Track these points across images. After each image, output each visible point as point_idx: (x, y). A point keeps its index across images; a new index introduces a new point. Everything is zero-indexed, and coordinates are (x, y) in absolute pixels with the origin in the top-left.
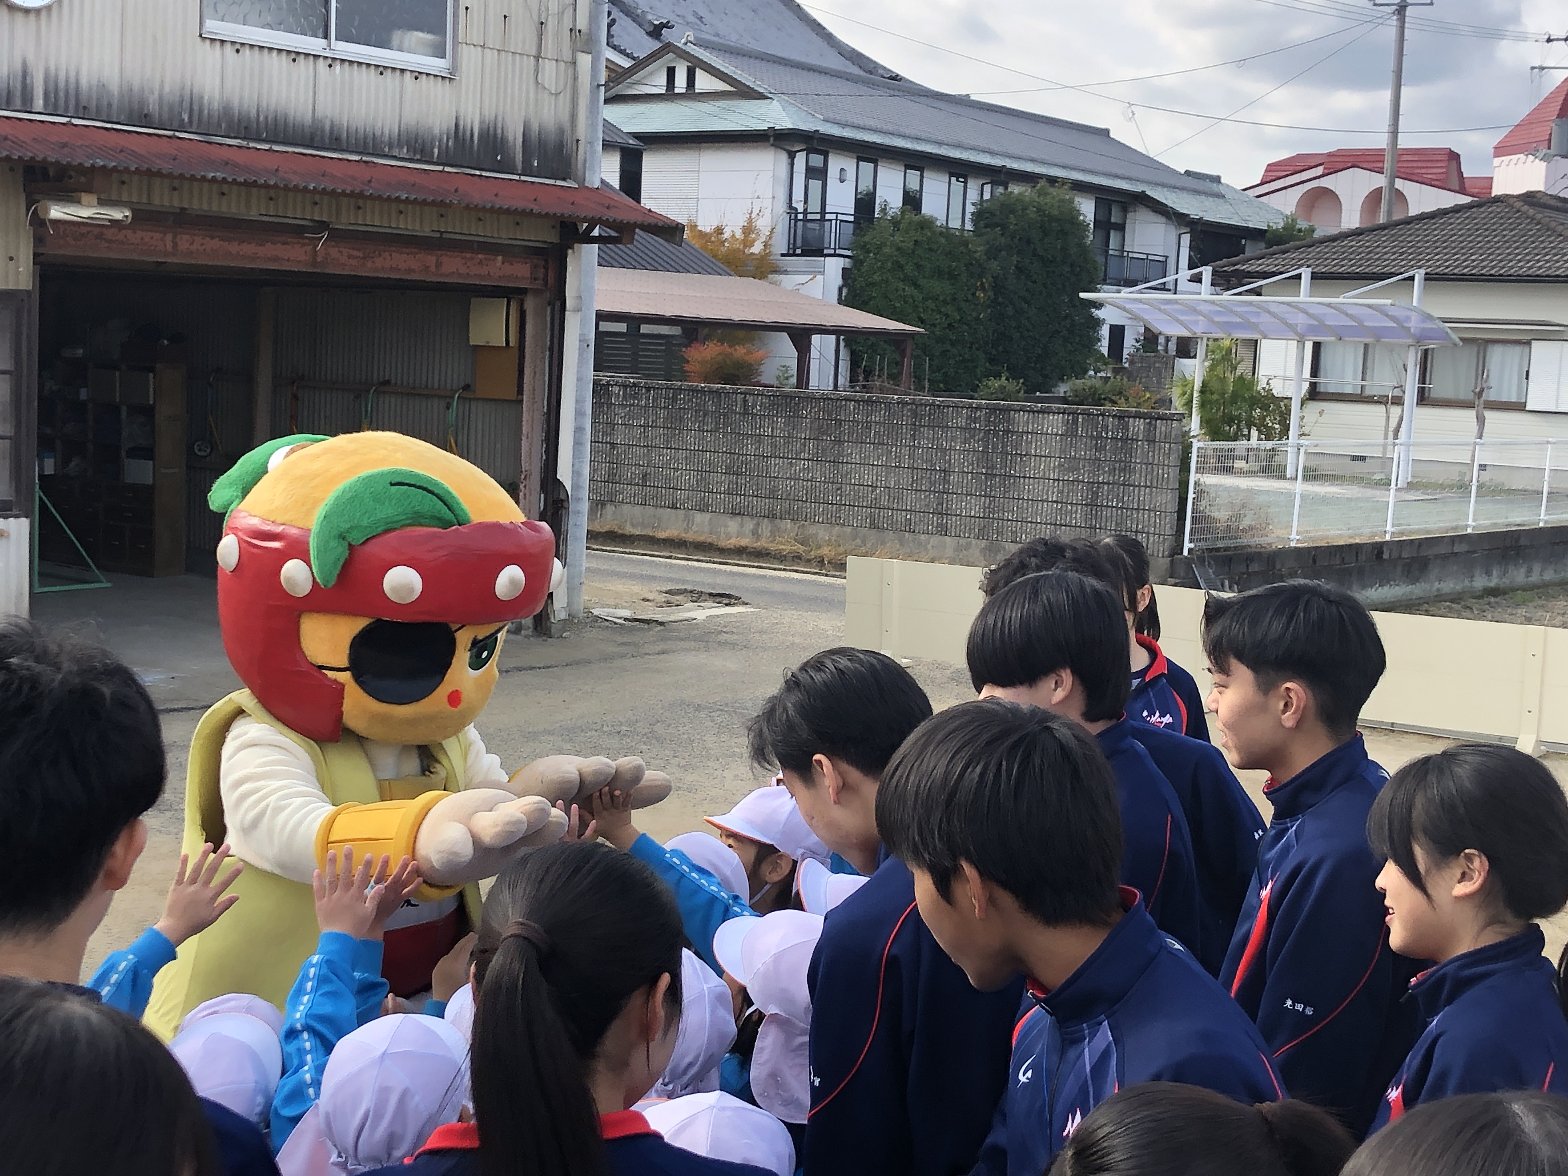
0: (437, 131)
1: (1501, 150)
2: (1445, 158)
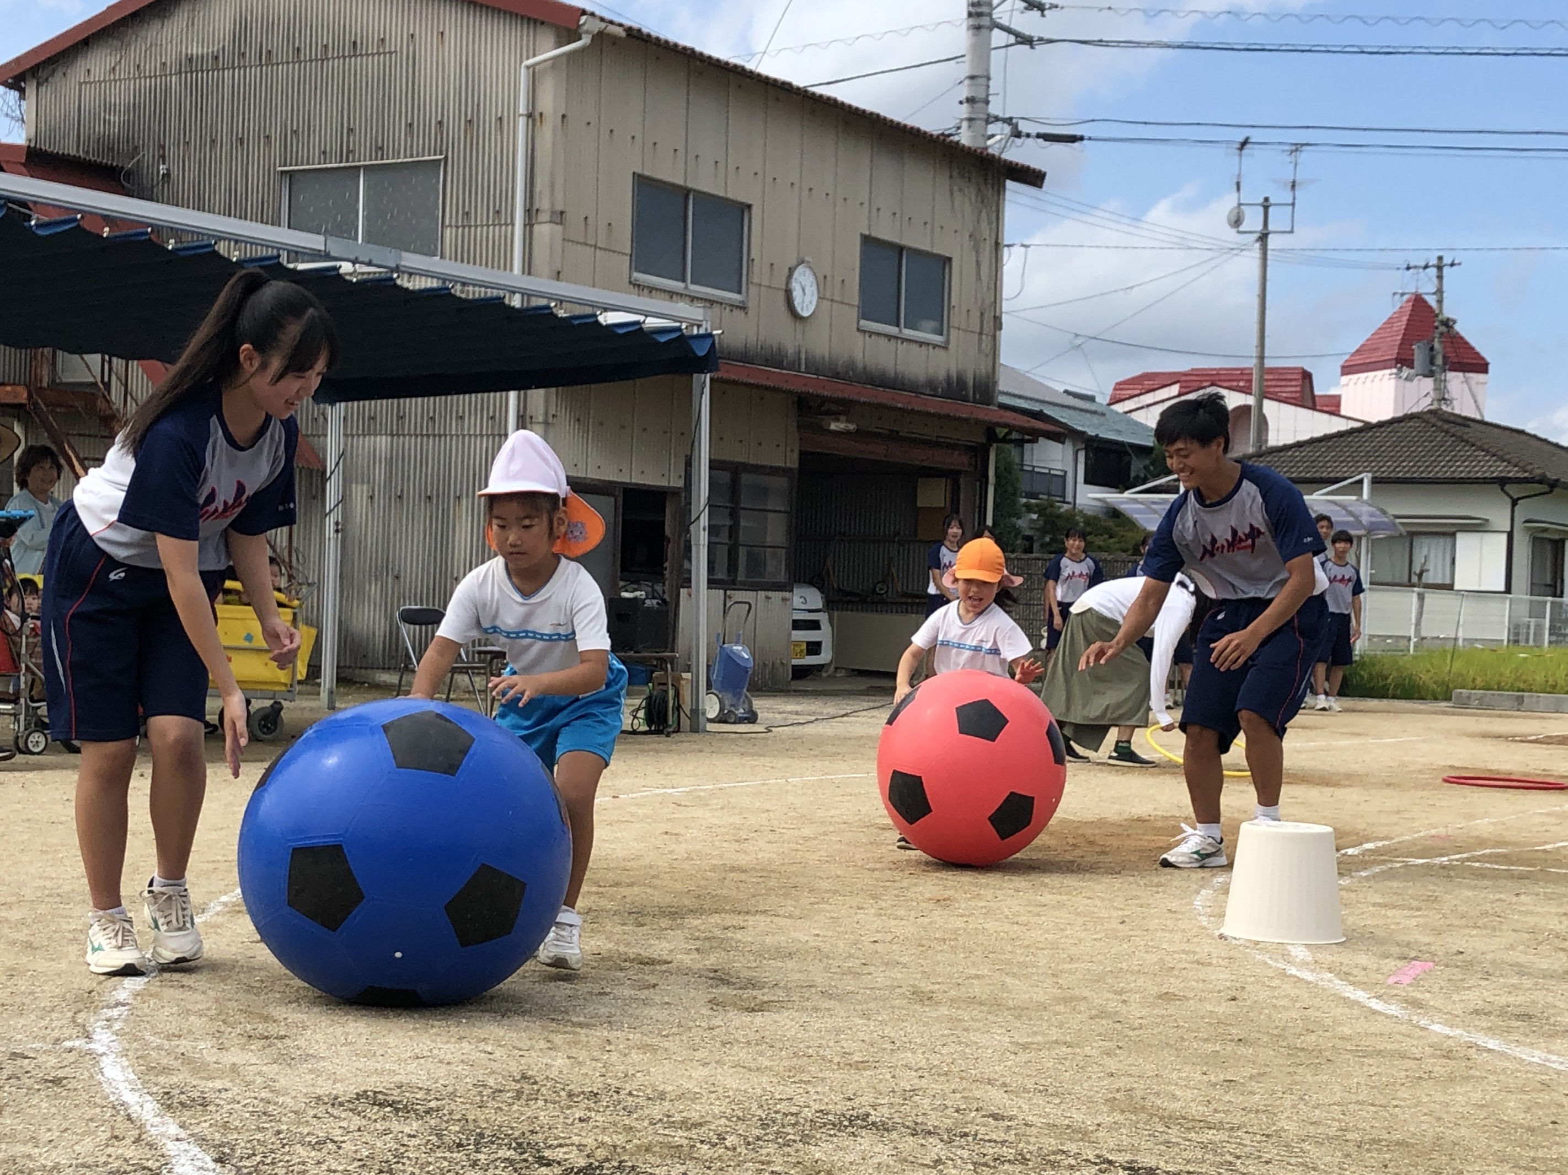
0: (941, 378)
1: (1348, 369)
2: (1299, 377)
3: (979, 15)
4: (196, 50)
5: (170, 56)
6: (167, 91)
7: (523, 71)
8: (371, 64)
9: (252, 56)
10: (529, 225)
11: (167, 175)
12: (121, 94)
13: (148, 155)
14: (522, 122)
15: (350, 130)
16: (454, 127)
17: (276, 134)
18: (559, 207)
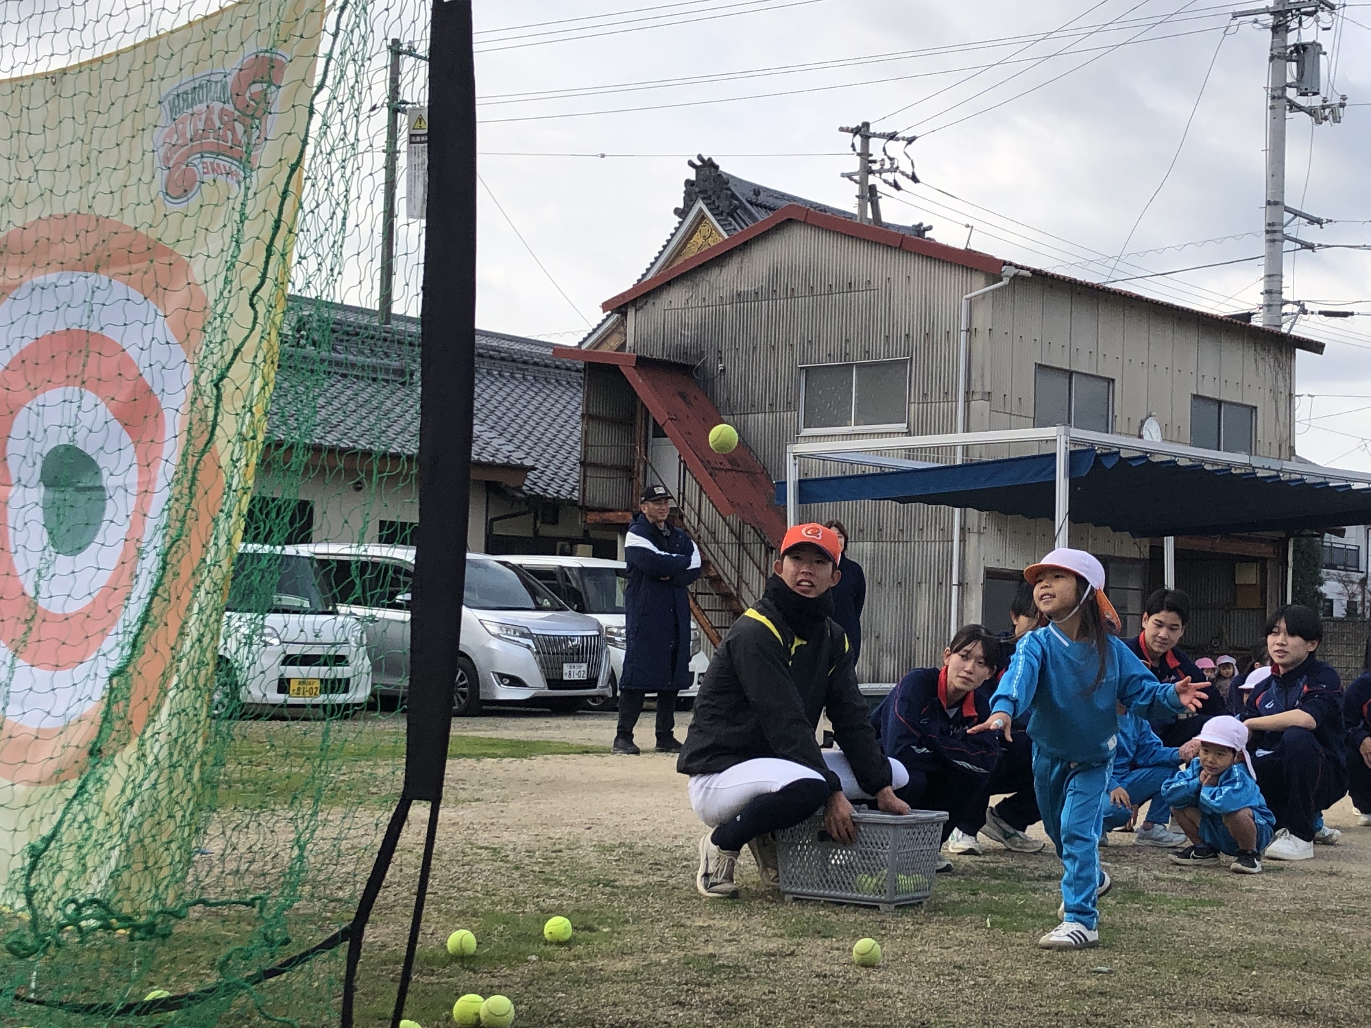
3: (1275, 232)
4: (743, 288)
5: (726, 293)
6: (724, 314)
7: (964, 301)
8: (861, 297)
9: (781, 292)
10: (967, 401)
11: (723, 371)
12: (692, 317)
13: (710, 357)
14: (963, 334)
15: (847, 341)
16: (917, 336)
17: (796, 341)
18: (987, 390)
